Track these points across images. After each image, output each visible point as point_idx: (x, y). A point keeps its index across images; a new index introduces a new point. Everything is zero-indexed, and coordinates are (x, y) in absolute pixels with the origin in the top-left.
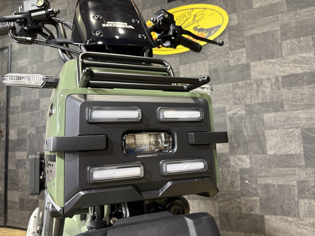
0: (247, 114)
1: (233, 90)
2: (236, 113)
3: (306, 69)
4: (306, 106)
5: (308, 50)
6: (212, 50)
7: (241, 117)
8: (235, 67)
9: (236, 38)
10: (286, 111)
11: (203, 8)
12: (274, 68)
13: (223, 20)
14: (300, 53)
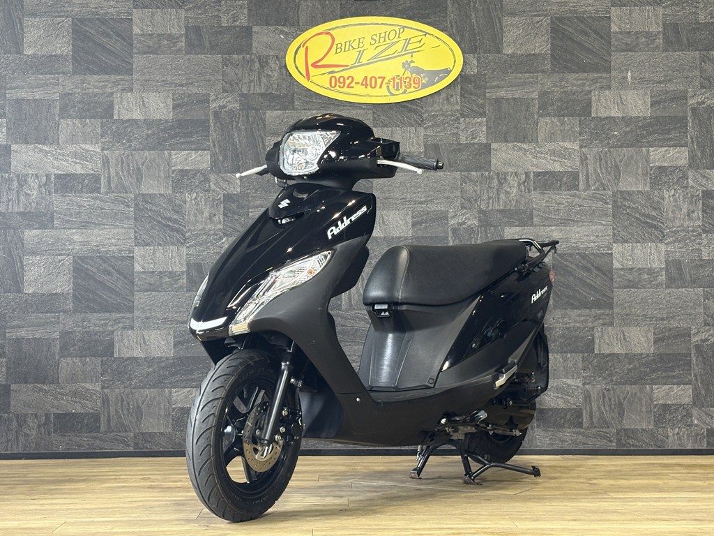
0: (481, 226)
1: (462, 185)
2: (464, 223)
3: (566, 166)
4: (562, 221)
5: (572, 138)
6: (432, 111)
7: (470, 230)
8: (467, 146)
9: (473, 98)
10: (536, 225)
11: (421, 31)
12: (524, 157)
13: (455, 61)
14: (562, 141)
